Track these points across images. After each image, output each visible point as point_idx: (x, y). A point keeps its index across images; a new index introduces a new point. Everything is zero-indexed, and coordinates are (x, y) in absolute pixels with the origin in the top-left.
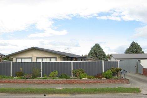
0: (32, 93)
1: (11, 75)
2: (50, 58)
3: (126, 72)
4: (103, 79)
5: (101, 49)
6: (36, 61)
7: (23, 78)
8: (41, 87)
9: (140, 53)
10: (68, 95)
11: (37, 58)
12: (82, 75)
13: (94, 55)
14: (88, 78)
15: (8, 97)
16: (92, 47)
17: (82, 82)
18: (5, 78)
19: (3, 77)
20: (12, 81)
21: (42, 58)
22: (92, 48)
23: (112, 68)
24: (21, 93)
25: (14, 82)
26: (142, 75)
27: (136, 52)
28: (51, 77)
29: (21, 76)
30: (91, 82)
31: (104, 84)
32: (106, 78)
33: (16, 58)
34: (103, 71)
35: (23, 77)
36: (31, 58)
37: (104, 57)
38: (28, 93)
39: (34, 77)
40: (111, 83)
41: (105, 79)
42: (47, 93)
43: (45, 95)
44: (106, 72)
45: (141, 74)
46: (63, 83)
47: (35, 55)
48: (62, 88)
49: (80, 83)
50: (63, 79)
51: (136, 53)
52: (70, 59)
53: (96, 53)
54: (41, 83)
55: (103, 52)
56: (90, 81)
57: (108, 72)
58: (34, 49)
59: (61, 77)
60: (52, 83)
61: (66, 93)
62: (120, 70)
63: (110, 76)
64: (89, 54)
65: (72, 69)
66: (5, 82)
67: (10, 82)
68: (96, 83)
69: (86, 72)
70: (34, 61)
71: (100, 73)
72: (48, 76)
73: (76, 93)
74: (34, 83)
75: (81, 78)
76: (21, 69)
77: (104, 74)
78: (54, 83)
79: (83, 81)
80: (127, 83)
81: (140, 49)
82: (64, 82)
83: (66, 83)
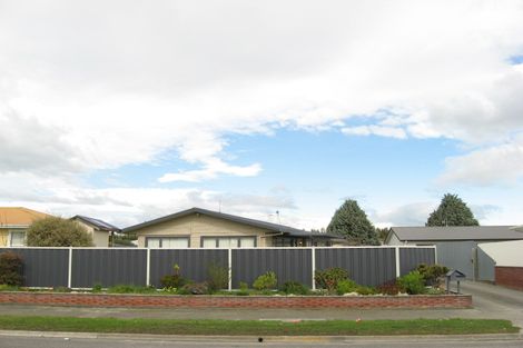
0: (225, 334)
1: (148, 283)
2: (239, 238)
3: (462, 275)
4: (400, 294)
5: (362, 214)
6: (202, 246)
7: (184, 293)
8: (236, 316)
9: (467, 224)
10: (324, 341)
11: (203, 238)
12: (343, 284)
13: (344, 230)
14: (360, 293)
15: (164, 345)
16: (338, 208)
17: (344, 305)
18: (132, 291)
19: (127, 290)
20: (152, 300)
21: (217, 239)
22: (338, 212)
23: (422, 267)
24: (195, 334)
25: (158, 304)
26: (494, 283)
27: (458, 222)
28: (258, 289)
29: (177, 285)
30: (367, 304)
31: (403, 309)
32: (410, 292)
33: (147, 239)
34: (398, 275)
35: (183, 289)
36: (187, 237)
37: (370, 237)
38: (214, 333)
39: (213, 289)
40: (424, 307)
41: (406, 295)
42: (266, 334)
43: (261, 340)
44: (408, 277)
45: (489, 282)
46: (291, 306)
47: (196, 229)
48: (298, 320)
49: (337, 306)
50: (291, 295)
51: (457, 225)
52: (289, 240)
53: (349, 225)
54: (233, 306)
55: (367, 223)
56: (365, 301)
57: (414, 277)
58: (195, 214)
59: (286, 291)
60: (262, 305)
61: (317, 333)
62: (445, 271)
63: (419, 287)
64: (331, 228)
65: (314, 269)
66: (134, 304)
67: (147, 303)
68: (383, 306)
69: (352, 276)
70: (195, 246)
71: (390, 278)
72: (251, 287)
73: (343, 334)
74: (212, 307)
75: (340, 293)
76: (177, 266)
77: (402, 282)
78: (268, 307)
79: (347, 301)
80: (468, 307)
81: (468, 214)
82: (295, 303)
83: (300, 306)
